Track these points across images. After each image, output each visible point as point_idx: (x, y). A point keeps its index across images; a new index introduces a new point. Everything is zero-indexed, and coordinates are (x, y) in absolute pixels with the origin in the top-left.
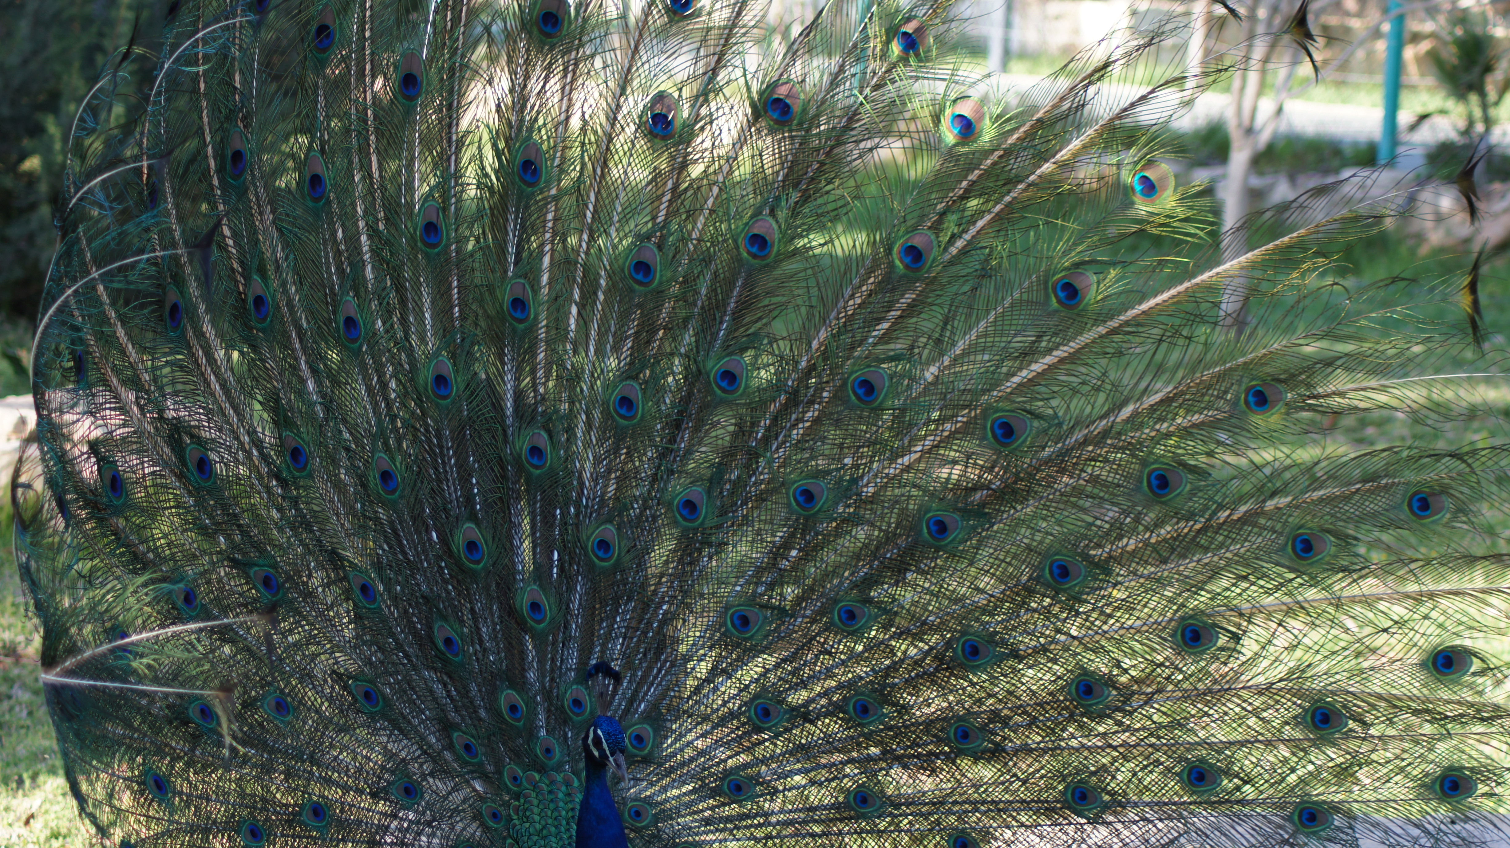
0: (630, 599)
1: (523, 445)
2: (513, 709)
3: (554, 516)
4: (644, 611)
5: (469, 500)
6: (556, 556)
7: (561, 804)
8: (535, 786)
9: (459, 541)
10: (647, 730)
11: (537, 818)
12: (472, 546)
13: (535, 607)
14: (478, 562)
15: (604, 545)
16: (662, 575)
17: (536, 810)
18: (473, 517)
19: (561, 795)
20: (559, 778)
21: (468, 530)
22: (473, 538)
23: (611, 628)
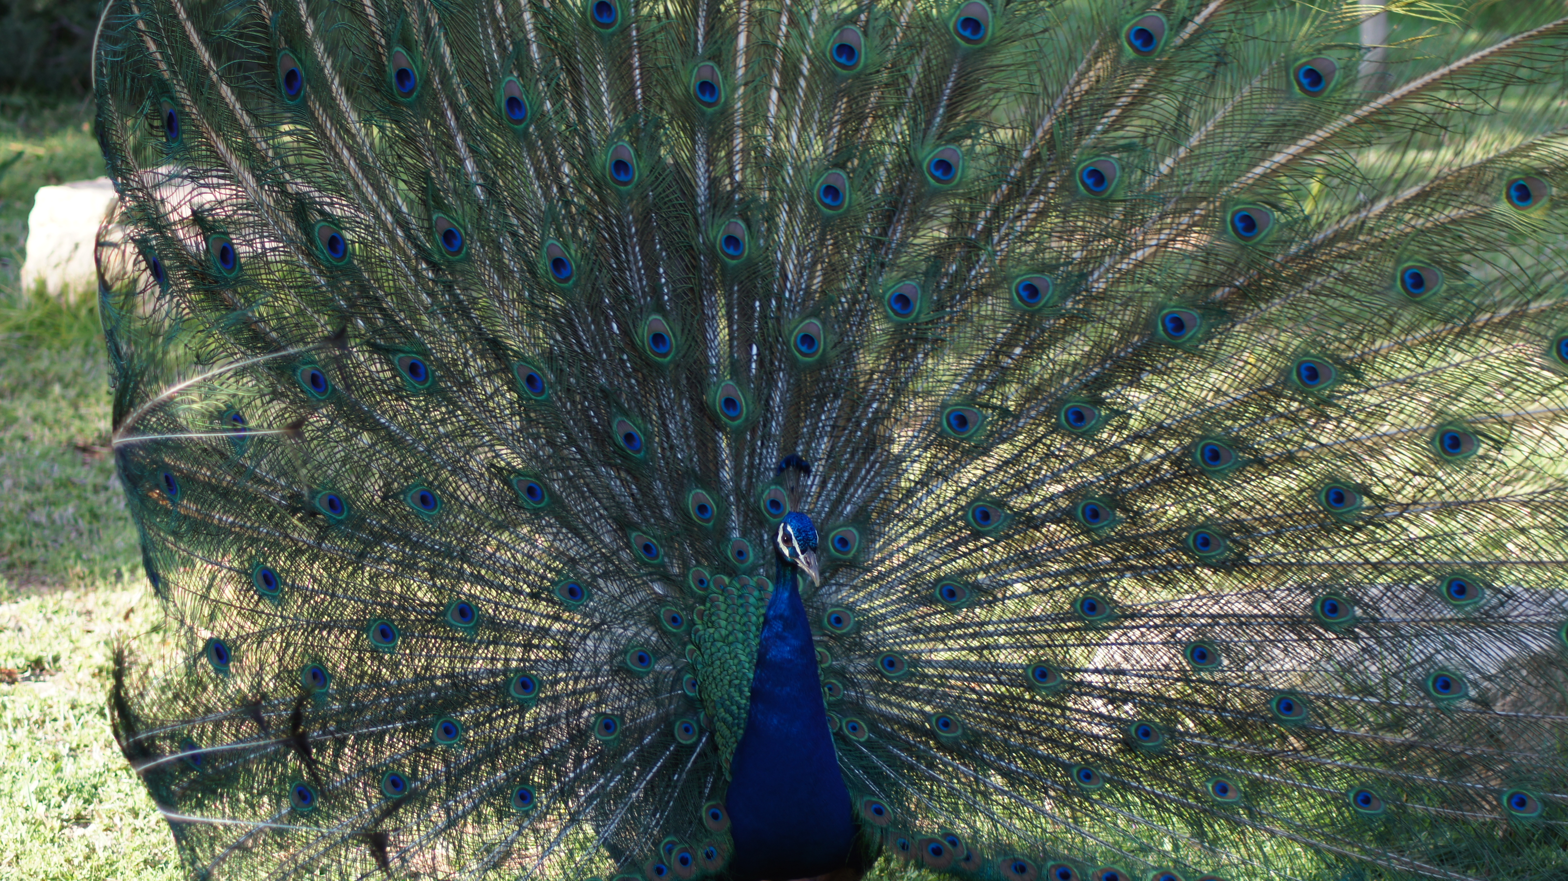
0: (836, 396)
1: (717, 234)
2: (702, 509)
3: (753, 308)
4: (853, 410)
5: (656, 291)
6: (755, 350)
7: (752, 609)
8: (724, 590)
9: (644, 333)
10: (853, 533)
11: (724, 623)
12: (658, 339)
13: (730, 403)
14: (665, 355)
15: (808, 340)
16: (872, 372)
17: (723, 615)
18: (660, 308)
19: (752, 600)
20: (752, 582)
21: (655, 322)
22: (659, 329)
23: (815, 427)
